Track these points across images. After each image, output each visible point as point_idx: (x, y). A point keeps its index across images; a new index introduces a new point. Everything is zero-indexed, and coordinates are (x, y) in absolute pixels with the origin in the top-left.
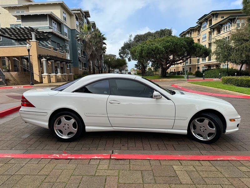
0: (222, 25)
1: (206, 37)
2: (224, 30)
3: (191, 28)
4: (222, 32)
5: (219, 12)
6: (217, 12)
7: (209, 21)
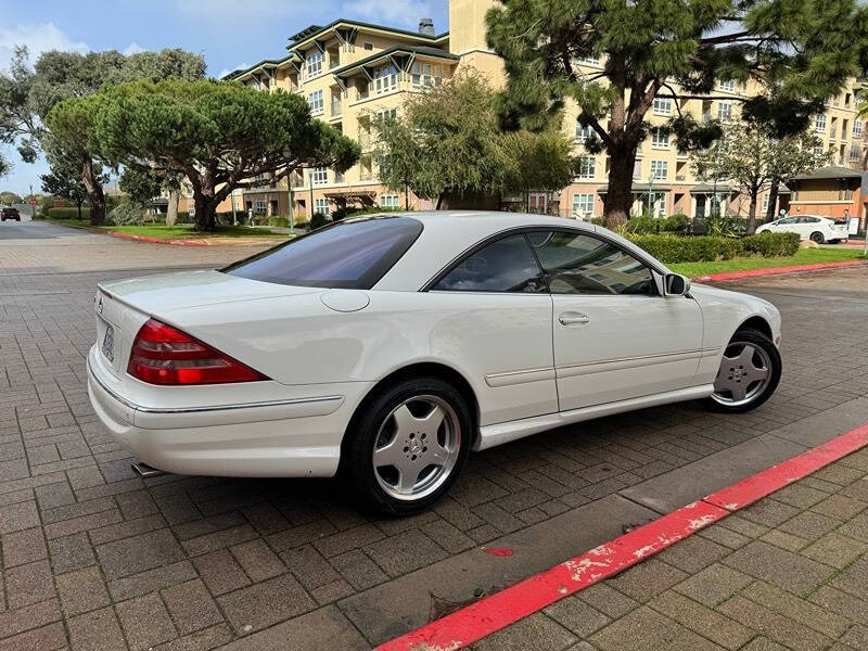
0: (371, 70)
1: (321, 101)
2: (379, 87)
3: (266, 62)
4: (372, 94)
5: (359, 28)
6: (355, 27)
7: (330, 50)
